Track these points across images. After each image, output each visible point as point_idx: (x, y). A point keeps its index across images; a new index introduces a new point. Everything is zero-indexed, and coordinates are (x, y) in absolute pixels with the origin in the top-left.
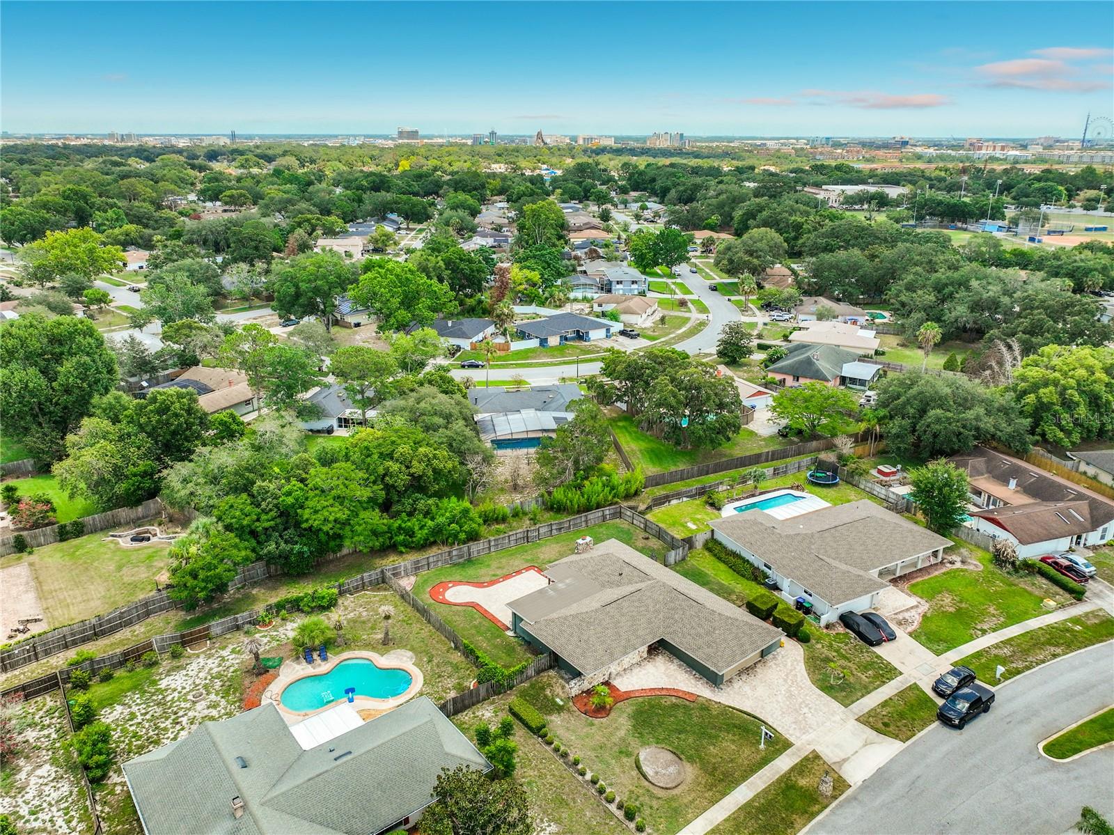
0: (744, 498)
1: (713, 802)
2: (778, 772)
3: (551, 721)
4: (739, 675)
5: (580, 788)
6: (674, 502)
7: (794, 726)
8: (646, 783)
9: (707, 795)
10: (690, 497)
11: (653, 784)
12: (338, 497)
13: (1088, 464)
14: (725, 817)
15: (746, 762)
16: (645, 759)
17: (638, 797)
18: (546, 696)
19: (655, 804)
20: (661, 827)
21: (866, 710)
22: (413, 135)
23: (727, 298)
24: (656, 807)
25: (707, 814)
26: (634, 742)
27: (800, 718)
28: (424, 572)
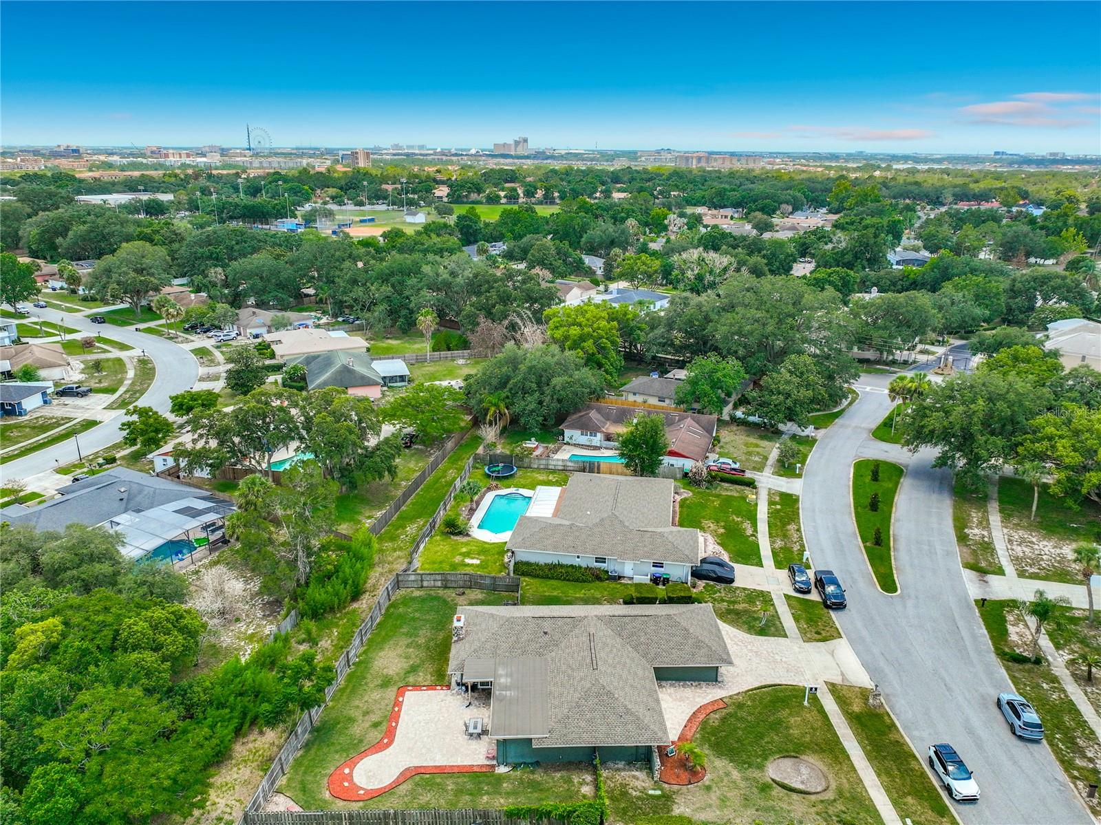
0: (470, 515)
3: (681, 813)
6: (421, 547)
8: (813, 797)
9: (845, 768)
11: (817, 793)
13: (635, 394)
15: (819, 723)
16: (782, 777)
17: (826, 812)
18: (638, 798)
19: (840, 806)
21: (797, 631)
23: (133, 327)
24: (844, 809)
26: (754, 773)
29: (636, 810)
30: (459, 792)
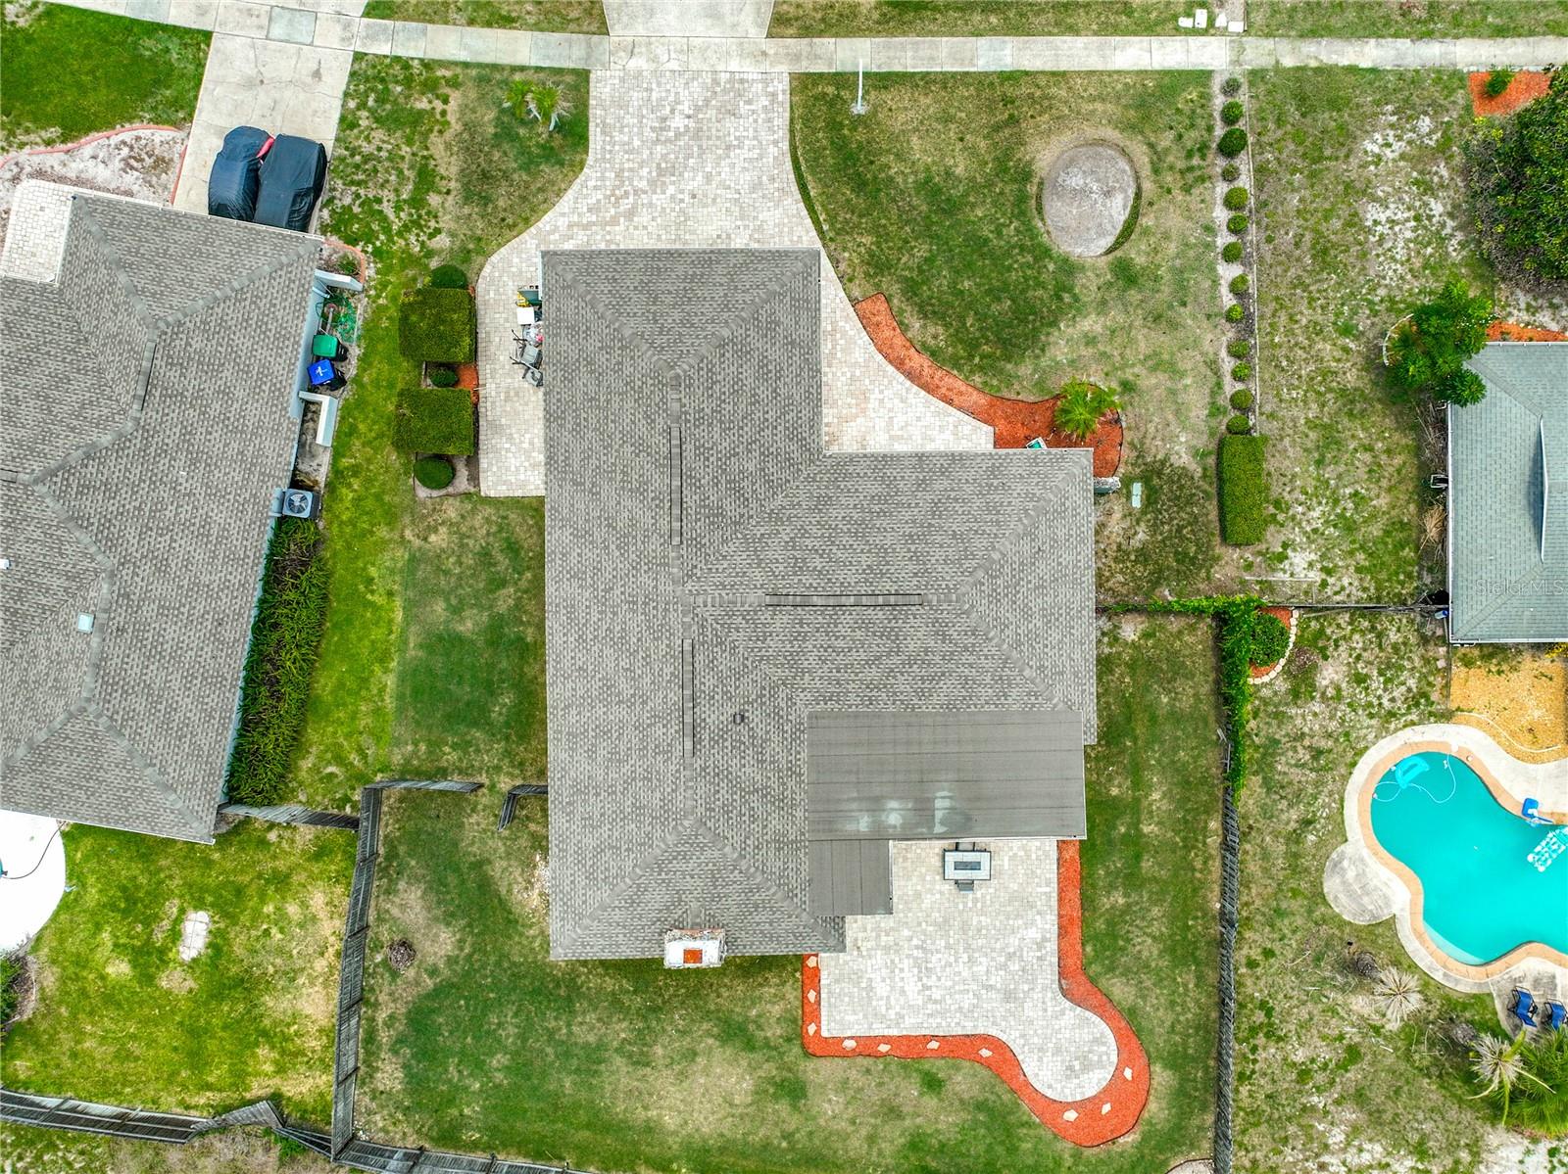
1: (1059, 76)
2: (888, 47)
3: (1195, 453)
5: (1268, 258)
7: (744, 108)
8: (1147, 186)
9: (1063, 93)
11: (1137, 178)
15: (924, 101)
16: (1102, 234)
17: (1182, 172)
18: (1154, 528)
19: (1166, 140)
20: (1194, 96)
21: (561, 36)
24: (1171, 135)
25: (1095, 63)
26: (1088, 286)
27: (711, 112)
29: (1182, 538)
30: (1132, 879)
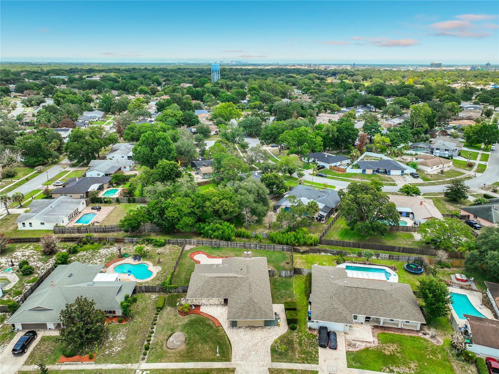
0: (359, 263)
1: (176, 361)
3: (167, 308)
4: (247, 327)
5: (145, 332)
6: (323, 254)
7: (240, 356)
8: (165, 342)
9: (177, 358)
10: (333, 254)
11: (166, 344)
12: (178, 210)
14: (174, 368)
15: (205, 356)
16: (175, 335)
17: (158, 345)
19: (159, 350)
21: (278, 368)
22: (439, 65)
26: (179, 328)
27: (247, 355)
28: (200, 246)
29: (172, 299)
